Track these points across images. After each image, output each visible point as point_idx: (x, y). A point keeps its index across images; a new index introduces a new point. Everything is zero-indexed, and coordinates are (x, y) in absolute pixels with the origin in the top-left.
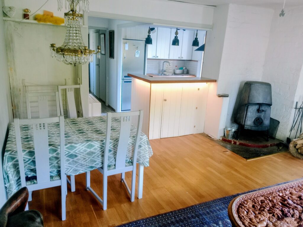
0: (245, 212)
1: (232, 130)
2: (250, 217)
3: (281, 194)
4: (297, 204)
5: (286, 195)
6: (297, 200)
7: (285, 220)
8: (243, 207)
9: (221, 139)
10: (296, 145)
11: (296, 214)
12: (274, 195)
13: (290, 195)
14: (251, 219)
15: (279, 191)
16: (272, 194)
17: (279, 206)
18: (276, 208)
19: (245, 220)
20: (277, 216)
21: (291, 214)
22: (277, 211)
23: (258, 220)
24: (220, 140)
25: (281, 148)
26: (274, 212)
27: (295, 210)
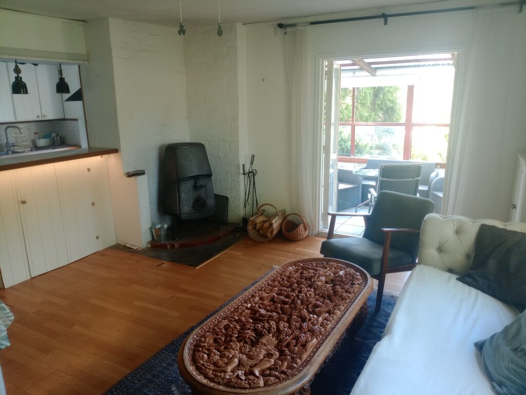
0: (206, 356)
1: (163, 227)
2: (213, 360)
3: (249, 305)
4: (272, 311)
5: (256, 304)
6: (270, 306)
7: (262, 342)
8: (201, 349)
9: (149, 246)
10: (256, 225)
11: (273, 326)
12: (240, 311)
13: (260, 302)
14: (215, 364)
15: (246, 302)
16: (237, 310)
17: (250, 323)
18: (247, 330)
19: (208, 370)
20: (250, 340)
21: (266, 329)
22: (248, 333)
23: (226, 360)
24: (147, 248)
25: (237, 235)
26: (246, 337)
27: (270, 321)
